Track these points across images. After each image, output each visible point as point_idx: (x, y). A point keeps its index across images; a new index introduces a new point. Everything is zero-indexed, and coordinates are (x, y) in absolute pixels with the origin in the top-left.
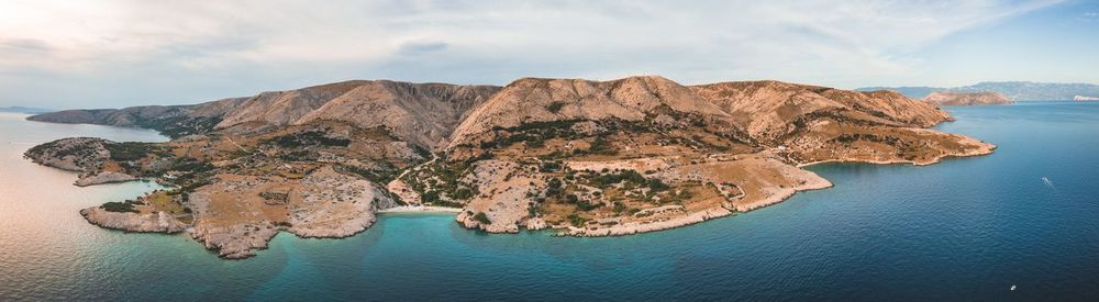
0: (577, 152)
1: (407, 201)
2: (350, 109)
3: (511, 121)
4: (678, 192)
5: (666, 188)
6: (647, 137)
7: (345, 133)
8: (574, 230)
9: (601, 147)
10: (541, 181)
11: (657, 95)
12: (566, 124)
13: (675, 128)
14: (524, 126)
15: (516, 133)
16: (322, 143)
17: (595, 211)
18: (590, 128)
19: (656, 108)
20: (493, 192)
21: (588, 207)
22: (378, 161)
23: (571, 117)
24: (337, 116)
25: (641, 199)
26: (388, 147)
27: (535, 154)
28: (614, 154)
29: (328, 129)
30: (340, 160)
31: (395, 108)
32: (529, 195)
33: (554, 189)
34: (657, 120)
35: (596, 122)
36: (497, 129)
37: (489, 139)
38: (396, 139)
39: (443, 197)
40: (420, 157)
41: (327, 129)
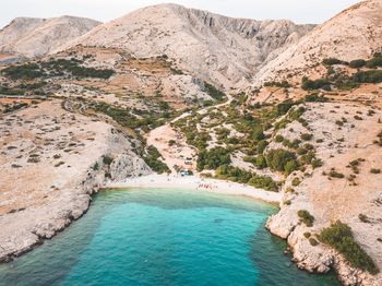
3: (355, 52)
7: (110, 62)
15: (364, 69)
22: (147, 99)
29: (88, 57)
30: (88, 95)
37: (315, 76)
38: (180, 73)
40: (209, 98)
41: (85, 57)
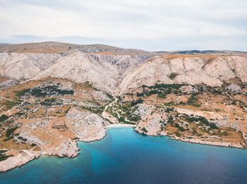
0: (181, 103)
1: (114, 122)
2: (68, 71)
3: (151, 83)
4: (222, 131)
5: (217, 128)
6: (220, 98)
7: (69, 87)
8: (177, 138)
9: (193, 101)
10: (165, 117)
11: (234, 71)
12: (177, 86)
13: (239, 94)
14: (157, 86)
15: (153, 89)
16: (59, 93)
17: (186, 132)
18: (189, 89)
19: (230, 79)
20: (147, 119)
21: (182, 129)
22: (92, 102)
23: (180, 83)
24: (61, 75)
25: (205, 131)
26: (93, 94)
27: (162, 102)
28: (198, 106)
31: (92, 71)
32: (161, 122)
33: (170, 120)
34: (229, 88)
35: (193, 86)
36: (144, 86)
37: (140, 92)
38: (96, 89)
39: (126, 120)
40: (109, 99)
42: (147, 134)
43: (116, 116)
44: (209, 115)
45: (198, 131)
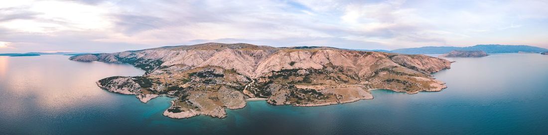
0: (299, 81)
1: (251, 96)
3: (277, 69)
4: (326, 96)
5: (322, 95)
6: (322, 76)
7: (220, 72)
8: (297, 105)
9: (306, 80)
10: (288, 91)
11: (328, 59)
12: (296, 70)
13: (332, 72)
14: (282, 71)
15: (279, 73)
16: (214, 76)
17: (303, 100)
18: (303, 72)
19: (327, 64)
20: (276, 94)
21: (300, 99)
22: (236, 83)
23: (297, 68)
24: (216, 64)
25: (315, 98)
26: (238, 78)
27: (286, 82)
28: (310, 83)
29: (214, 70)
31: (236, 62)
32: (286, 95)
33: (292, 94)
34: (327, 69)
35: (306, 70)
36: (273, 71)
37: (271, 75)
38: (239, 74)
39: (261, 95)
40: (248, 81)
42: (277, 104)
43: (253, 93)
44: (317, 87)
45: (311, 99)
